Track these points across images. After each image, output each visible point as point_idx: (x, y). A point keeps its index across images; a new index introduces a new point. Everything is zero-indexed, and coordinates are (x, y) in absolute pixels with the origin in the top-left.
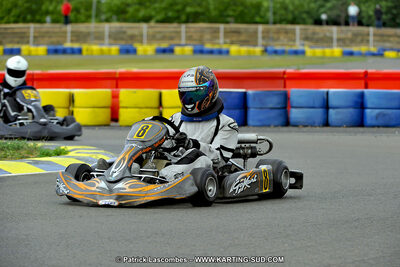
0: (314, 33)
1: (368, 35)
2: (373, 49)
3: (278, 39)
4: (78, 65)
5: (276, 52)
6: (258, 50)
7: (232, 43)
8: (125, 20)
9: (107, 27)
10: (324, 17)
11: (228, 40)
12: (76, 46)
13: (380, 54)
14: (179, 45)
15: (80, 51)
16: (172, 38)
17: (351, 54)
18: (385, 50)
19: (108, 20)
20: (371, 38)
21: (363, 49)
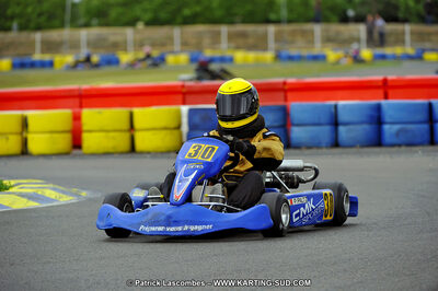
0: (338, 33)
1: (403, 33)
2: (410, 51)
3: (293, 42)
4: (48, 81)
5: (291, 58)
6: (269, 56)
7: (238, 48)
8: (107, 25)
9: (84, 34)
10: (351, 13)
11: (233, 45)
12: (47, 57)
13: (419, 57)
14: (172, 52)
15: (51, 64)
16: (163, 45)
17: (383, 57)
18: (424, 51)
19: (87, 25)
20: (408, 38)
21: (398, 51)
